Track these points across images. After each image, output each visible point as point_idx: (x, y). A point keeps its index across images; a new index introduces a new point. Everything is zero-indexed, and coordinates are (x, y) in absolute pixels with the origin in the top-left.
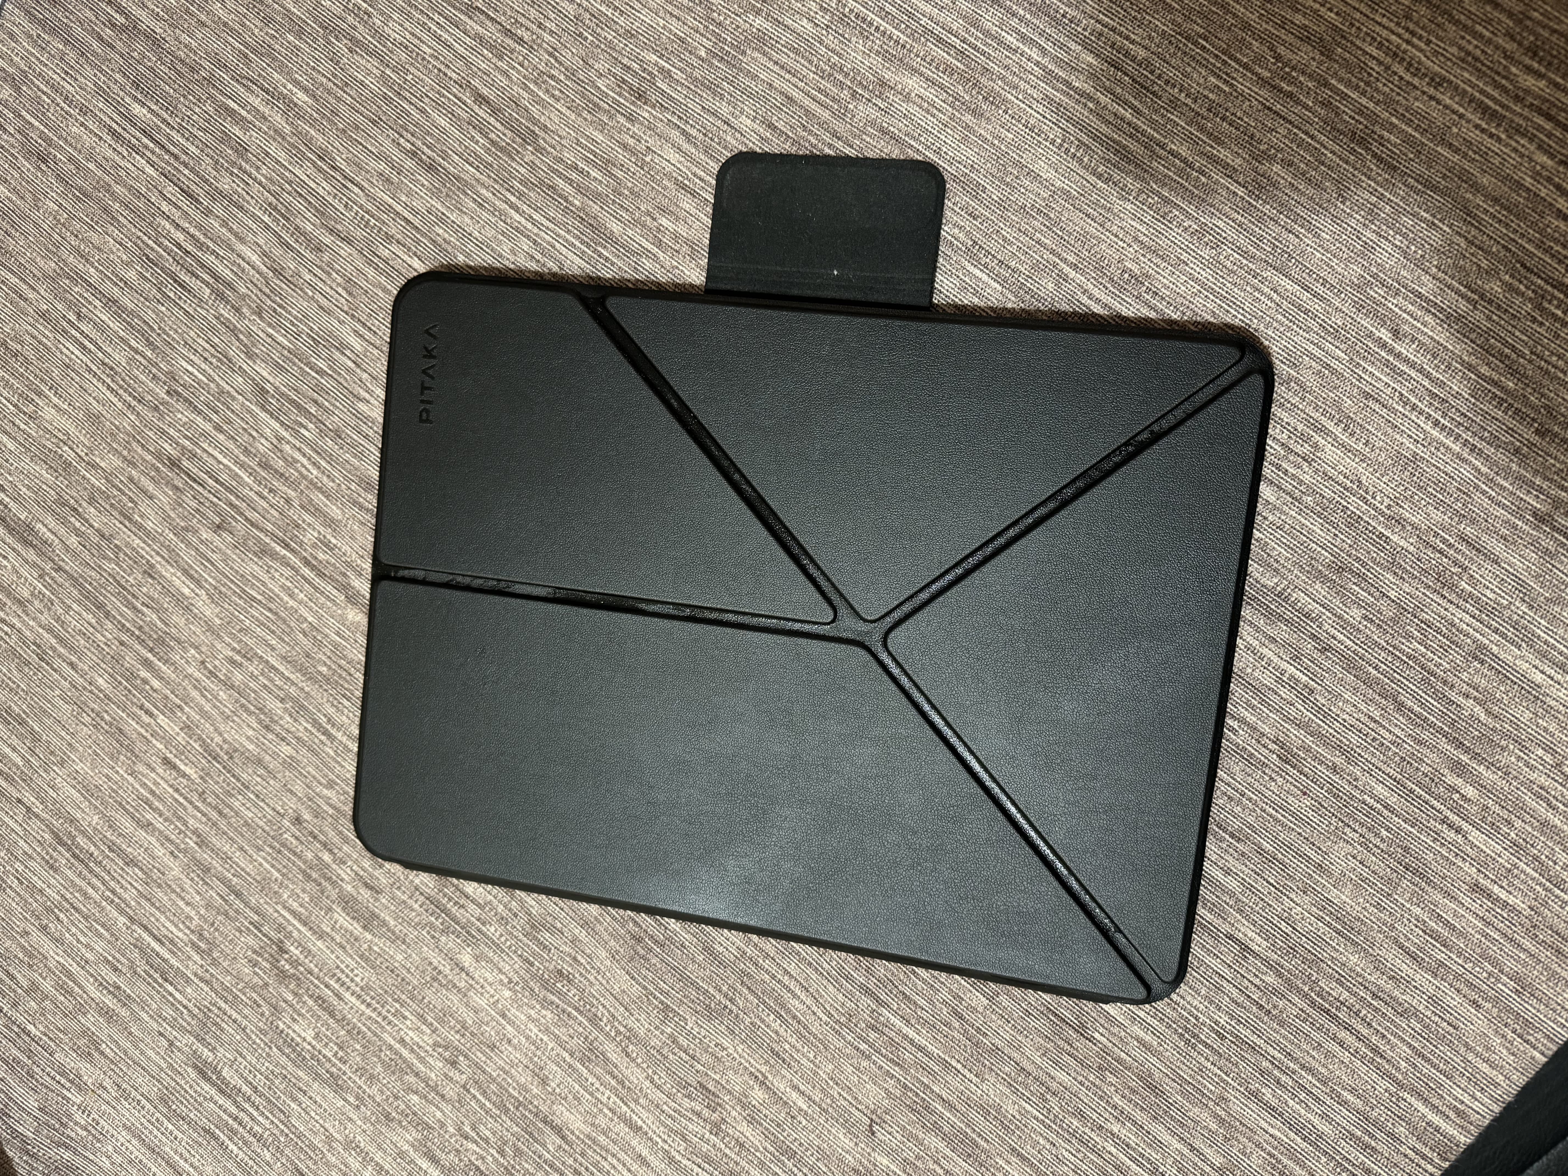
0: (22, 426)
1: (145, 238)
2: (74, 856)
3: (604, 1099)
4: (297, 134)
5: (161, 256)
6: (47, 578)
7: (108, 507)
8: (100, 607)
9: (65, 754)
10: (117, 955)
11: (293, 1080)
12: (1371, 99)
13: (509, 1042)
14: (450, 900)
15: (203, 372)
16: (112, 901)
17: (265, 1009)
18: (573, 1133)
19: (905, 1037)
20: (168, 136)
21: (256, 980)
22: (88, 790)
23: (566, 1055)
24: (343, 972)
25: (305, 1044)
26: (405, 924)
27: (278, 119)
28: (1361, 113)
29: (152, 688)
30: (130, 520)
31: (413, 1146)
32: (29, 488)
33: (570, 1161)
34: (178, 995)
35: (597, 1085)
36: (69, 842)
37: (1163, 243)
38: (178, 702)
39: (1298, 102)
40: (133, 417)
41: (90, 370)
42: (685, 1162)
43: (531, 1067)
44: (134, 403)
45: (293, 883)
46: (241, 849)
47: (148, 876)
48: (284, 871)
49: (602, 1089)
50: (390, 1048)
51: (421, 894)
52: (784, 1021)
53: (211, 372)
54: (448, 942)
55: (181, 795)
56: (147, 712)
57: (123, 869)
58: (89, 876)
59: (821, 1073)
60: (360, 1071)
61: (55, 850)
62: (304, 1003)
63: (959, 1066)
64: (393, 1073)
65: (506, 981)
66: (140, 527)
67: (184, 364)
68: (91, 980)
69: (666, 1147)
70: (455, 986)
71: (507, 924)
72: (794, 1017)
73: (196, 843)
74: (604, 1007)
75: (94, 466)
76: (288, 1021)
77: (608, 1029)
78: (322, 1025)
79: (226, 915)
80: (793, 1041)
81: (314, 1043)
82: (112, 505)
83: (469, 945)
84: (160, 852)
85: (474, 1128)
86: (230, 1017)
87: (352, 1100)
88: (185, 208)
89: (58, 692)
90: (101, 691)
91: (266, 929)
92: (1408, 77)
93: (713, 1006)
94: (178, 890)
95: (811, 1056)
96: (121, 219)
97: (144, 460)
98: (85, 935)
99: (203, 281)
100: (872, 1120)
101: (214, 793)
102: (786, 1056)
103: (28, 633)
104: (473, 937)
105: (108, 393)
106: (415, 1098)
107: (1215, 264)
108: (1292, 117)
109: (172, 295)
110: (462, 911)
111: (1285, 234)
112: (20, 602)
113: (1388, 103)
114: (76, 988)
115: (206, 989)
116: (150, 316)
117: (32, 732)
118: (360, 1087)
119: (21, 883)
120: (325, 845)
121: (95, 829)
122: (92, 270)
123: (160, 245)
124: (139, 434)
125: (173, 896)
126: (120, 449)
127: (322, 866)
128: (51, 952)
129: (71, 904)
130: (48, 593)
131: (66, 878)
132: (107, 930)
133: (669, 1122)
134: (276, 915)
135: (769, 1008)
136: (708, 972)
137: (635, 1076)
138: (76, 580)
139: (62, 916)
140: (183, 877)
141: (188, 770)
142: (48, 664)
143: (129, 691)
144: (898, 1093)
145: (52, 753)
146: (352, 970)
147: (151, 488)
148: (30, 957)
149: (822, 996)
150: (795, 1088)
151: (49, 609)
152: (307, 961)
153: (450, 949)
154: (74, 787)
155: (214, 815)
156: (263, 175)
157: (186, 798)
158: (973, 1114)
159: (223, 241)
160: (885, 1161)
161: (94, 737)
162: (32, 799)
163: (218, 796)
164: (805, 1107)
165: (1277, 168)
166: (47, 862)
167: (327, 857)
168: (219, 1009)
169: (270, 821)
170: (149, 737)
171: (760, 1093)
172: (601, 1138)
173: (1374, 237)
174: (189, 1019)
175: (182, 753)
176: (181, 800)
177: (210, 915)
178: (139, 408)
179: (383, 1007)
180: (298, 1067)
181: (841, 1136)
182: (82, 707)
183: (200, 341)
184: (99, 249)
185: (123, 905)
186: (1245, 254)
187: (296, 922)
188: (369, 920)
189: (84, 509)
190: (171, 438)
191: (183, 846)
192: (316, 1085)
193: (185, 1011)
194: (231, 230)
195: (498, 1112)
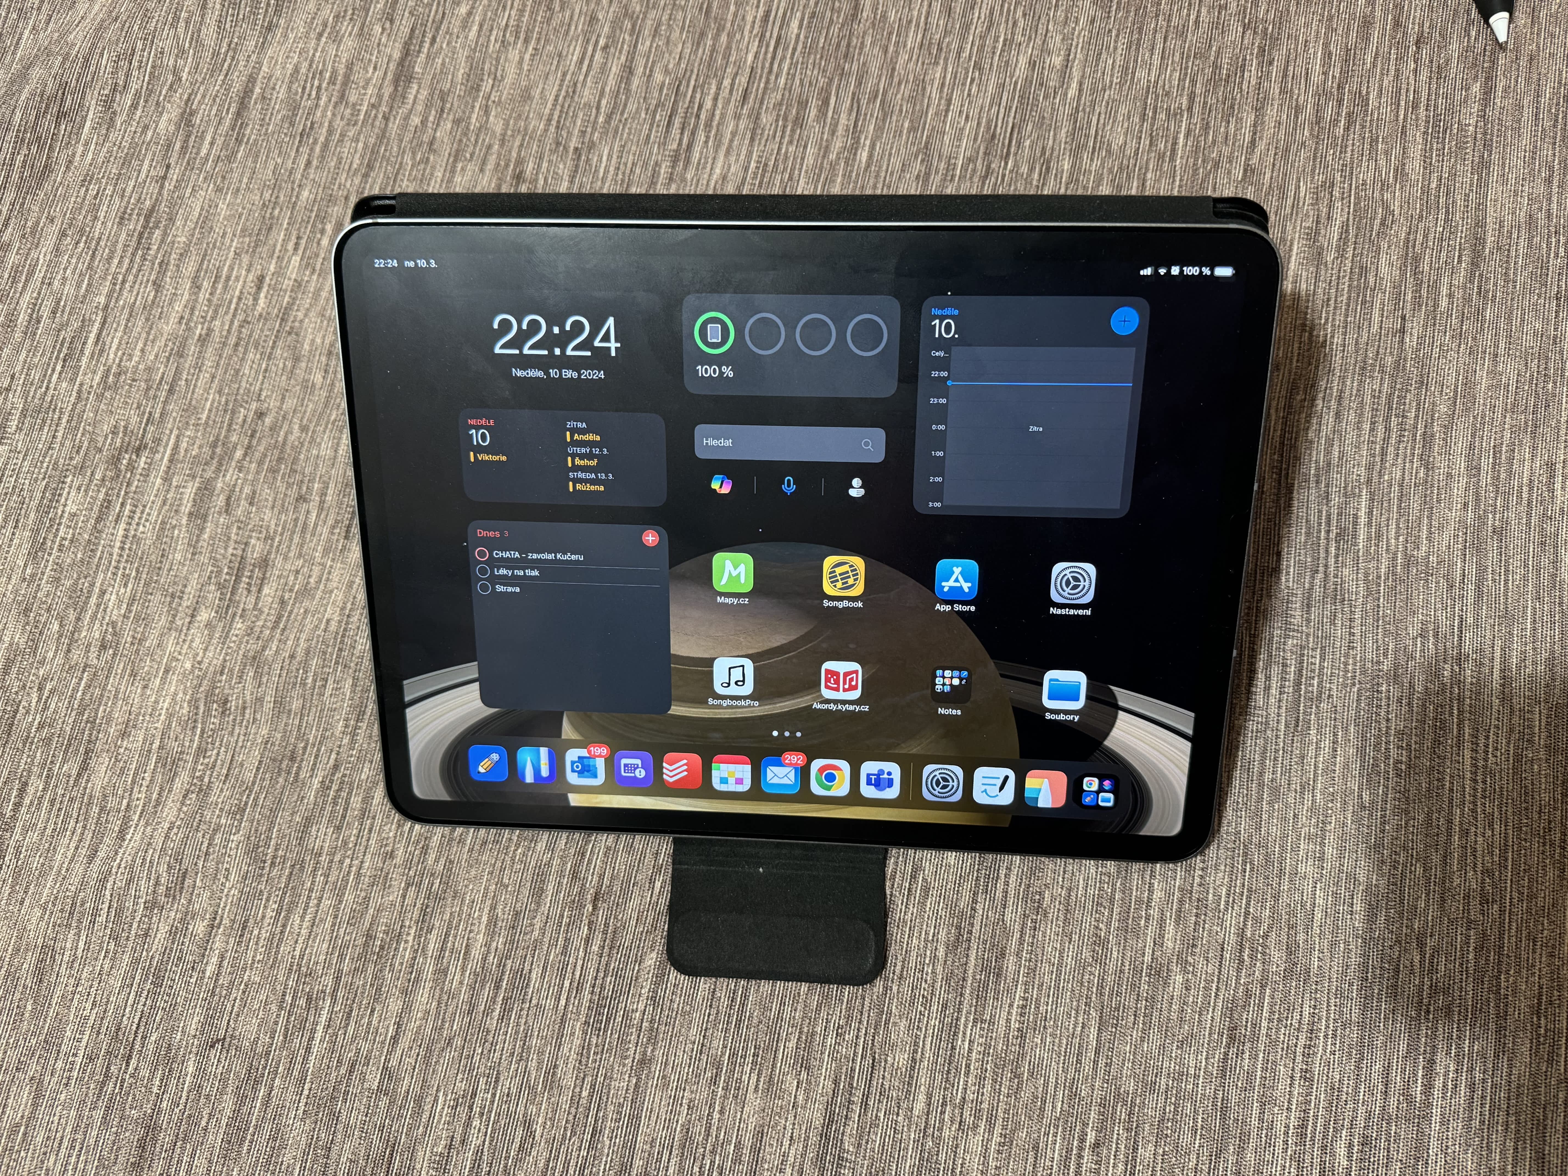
0: (493, 38)
1: (694, 77)
2: (141, 235)
3: (135, 795)
4: (833, 166)
5: (685, 96)
6: (374, 112)
7: (458, 137)
8: (370, 167)
9: (228, 189)
10: (68, 309)
11: (23, 511)
12: (1269, 1028)
13: (145, 687)
14: (250, 577)
15: (606, 171)
16: (115, 284)
17: (77, 459)
18: (88, 781)
19: (313, 1031)
20: (784, 58)
21: (101, 439)
22: (205, 222)
23: (157, 743)
24: (142, 512)
25: (61, 508)
26: (210, 548)
27: (837, 144)
28: (1254, 1025)
29: (320, 240)
30: (455, 161)
31: (11, 645)
32: (443, 64)
33: (60, 792)
34: (55, 376)
35: (145, 783)
36: (151, 225)
37: (1077, 914)
38: (318, 267)
39: (1239, 970)
40: (542, 126)
41: (564, 74)
42: (108, 893)
43: (132, 717)
44: (554, 123)
45: (203, 435)
46: (213, 377)
47: (152, 307)
48: (211, 422)
49: (144, 789)
50: (92, 585)
51: (244, 550)
52: (276, 919)
53: (610, 177)
54: (212, 594)
55: (237, 304)
56: (297, 245)
57: (148, 281)
58: (129, 254)
59: (247, 973)
60: (59, 567)
61: (139, 215)
62: (99, 491)
63: (306, 1092)
64: (70, 598)
65: (199, 659)
66: (453, 171)
67: (606, 152)
68: (35, 295)
69: (114, 870)
70: (174, 616)
71: (249, 635)
72: (284, 926)
73: (200, 335)
74: (218, 754)
75: (487, 111)
76: (76, 484)
77: (200, 767)
78: (85, 515)
79: (148, 389)
80: (264, 935)
81: (66, 515)
82: (460, 141)
83: (217, 612)
84: (178, 307)
85: (52, 692)
86: (56, 431)
87: (29, 571)
88: (733, 99)
89: (279, 161)
90: (297, 197)
91: (151, 428)
92: (1299, 1050)
93: (260, 850)
94: (151, 337)
95: (258, 958)
96: (701, 51)
97: (510, 152)
98: (74, 273)
99: (681, 140)
100: (224, 1039)
101: (252, 331)
102: (247, 935)
103: (319, 114)
104: (227, 612)
105: (552, 98)
106: (56, 627)
107: (1081, 966)
108: (1225, 971)
109: (658, 117)
110: (245, 592)
111: (1131, 1012)
112: (342, 96)
113: (1273, 1043)
114: (21, 285)
115: (73, 399)
116: (632, 107)
117: (234, 153)
118: (43, 573)
119: (95, 198)
120: (249, 447)
121: (173, 242)
122: (648, 43)
123: (694, 91)
124: (531, 138)
125: (144, 335)
126: (511, 127)
127: (229, 454)
128: (44, 250)
129: (96, 249)
130: (362, 117)
131: (117, 235)
132: (87, 290)
133: (139, 861)
134: (168, 432)
135: (282, 900)
136: (287, 832)
137: (170, 812)
138: (383, 136)
139: (82, 245)
140: (165, 336)
141: (262, 302)
142: (300, 142)
143: (308, 222)
144: (259, 1050)
145: (224, 178)
146: (147, 520)
147: (490, 166)
148: (31, 232)
149: (314, 941)
150: (222, 957)
151: (348, 124)
152: (138, 477)
153: (206, 598)
154: (202, 209)
155: (232, 340)
156: (787, 149)
157: (236, 309)
158: (268, 1126)
159: (720, 140)
160: (191, 1070)
161: (254, 208)
162: (175, 177)
163: (250, 336)
164: (208, 974)
165: (1179, 978)
166: (125, 213)
167: (239, 454)
168: (60, 419)
169: (249, 391)
170: (276, 255)
171: (201, 928)
172: (96, 809)
173: (1163, 1087)
174: (38, 396)
175: (274, 290)
176: (233, 306)
177: (141, 375)
178: (552, 129)
179: (127, 561)
180: (38, 511)
181: (196, 1019)
182: (276, 187)
183: (631, 157)
184: (668, 42)
185: (115, 295)
186: (1101, 987)
187: (168, 452)
188: (199, 515)
189: (447, 118)
190: (539, 166)
191: (192, 325)
192: (27, 534)
193: (44, 389)
194: (731, 141)
195: (76, 706)
